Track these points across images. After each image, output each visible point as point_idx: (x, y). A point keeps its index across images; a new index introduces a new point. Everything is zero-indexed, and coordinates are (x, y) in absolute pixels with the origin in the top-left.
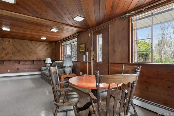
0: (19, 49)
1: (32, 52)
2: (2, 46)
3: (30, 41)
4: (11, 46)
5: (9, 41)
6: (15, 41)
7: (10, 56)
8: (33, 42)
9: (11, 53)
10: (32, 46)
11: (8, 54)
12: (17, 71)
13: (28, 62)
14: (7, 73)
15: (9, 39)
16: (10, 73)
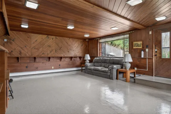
0: (60, 46)
1: (70, 49)
2: (47, 43)
3: (69, 38)
4: (54, 44)
5: (53, 39)
6: (57, 38)
7: (54, 53)
8: (71, 39)
9: (54, 50)
10: (70, 43)
11: (52, 51)
12: (60, 67)
13: (67, 59)
14: (52, 69)
15: (53, 37)
16: (54, 69)
